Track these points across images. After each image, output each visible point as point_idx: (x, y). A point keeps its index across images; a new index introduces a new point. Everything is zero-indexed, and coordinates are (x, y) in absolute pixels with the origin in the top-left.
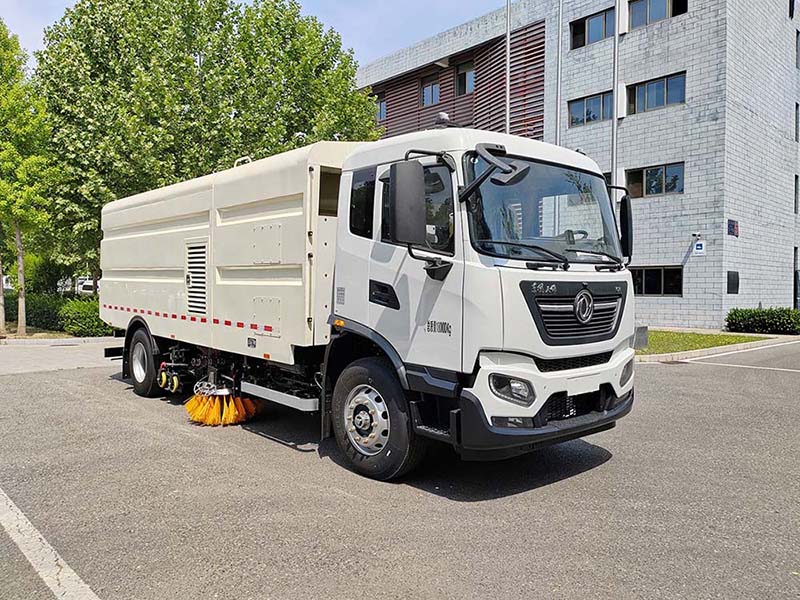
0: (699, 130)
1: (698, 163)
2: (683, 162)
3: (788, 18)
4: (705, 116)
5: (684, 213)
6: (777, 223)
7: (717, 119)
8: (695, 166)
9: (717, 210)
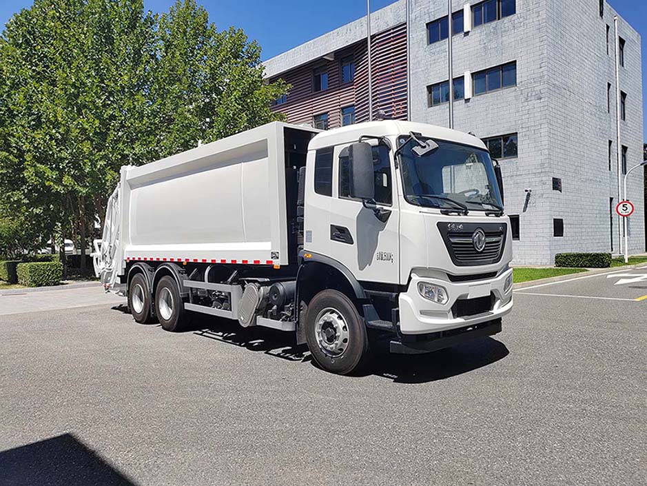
0: (527, 108)
1: (528, 133)
2: (517, 133)
3: (599, 16)
4: (531, 96)
5: (518, 173)
6: (594, 179)
7: (540, 99)
8: (525, 135)
9: (543, 170)
